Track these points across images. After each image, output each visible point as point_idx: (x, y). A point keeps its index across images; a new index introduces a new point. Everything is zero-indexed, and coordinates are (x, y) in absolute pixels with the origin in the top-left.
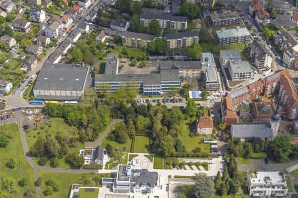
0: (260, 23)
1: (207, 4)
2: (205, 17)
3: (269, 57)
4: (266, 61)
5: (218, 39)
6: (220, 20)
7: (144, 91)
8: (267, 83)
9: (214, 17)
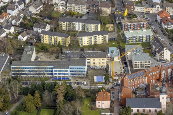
0: (165, 28)
1: (120, 13)
2: (117, 23)
3: (167, 50)
4: (165, 54)
5: (125, 38)
6: (129, 24)
7: (54, 75)
8: (162, 69)
9: (125, 21)
